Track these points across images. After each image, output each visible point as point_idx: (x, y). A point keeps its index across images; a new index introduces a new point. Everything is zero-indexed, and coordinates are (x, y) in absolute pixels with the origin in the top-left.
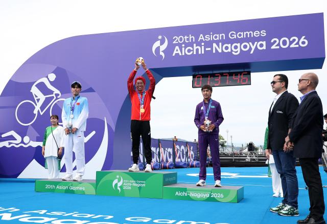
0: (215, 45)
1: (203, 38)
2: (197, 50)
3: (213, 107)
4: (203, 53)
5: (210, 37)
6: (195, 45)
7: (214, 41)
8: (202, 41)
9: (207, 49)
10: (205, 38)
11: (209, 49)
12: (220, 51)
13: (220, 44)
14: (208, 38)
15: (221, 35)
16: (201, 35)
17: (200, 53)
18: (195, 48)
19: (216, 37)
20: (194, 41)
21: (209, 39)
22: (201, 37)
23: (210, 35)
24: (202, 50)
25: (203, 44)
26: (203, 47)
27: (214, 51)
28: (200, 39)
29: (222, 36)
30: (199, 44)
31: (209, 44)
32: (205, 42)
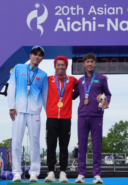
0: (109, 21)
1: (94, 11)
2: (87, 26)
3: (97, 81)
4: (94, 30)
5: (104, 10)
6: (84, 19)
7: (108, 16)
8: (93, 14)
9: (99, 26)
10: (97, 11)
11: (103, 26)
12: (116, 29)
13: (117, 20)
14: (101, 11)
15: (117, 9)
16: (92, 7)
17: (90, 30)
18: (84, 23)
19: (111, 11)
20: (83, 14)
21: (103, 12)
22: (92, 10)
23: (104, 7)
24: (93, 27)
25: (94, 18)
26: (94, 23)
27: (109, 29)
28: (90, 11)
29: (119, 10)
30: (89, 18)
31: (102, 19)
32: (97, 16)
